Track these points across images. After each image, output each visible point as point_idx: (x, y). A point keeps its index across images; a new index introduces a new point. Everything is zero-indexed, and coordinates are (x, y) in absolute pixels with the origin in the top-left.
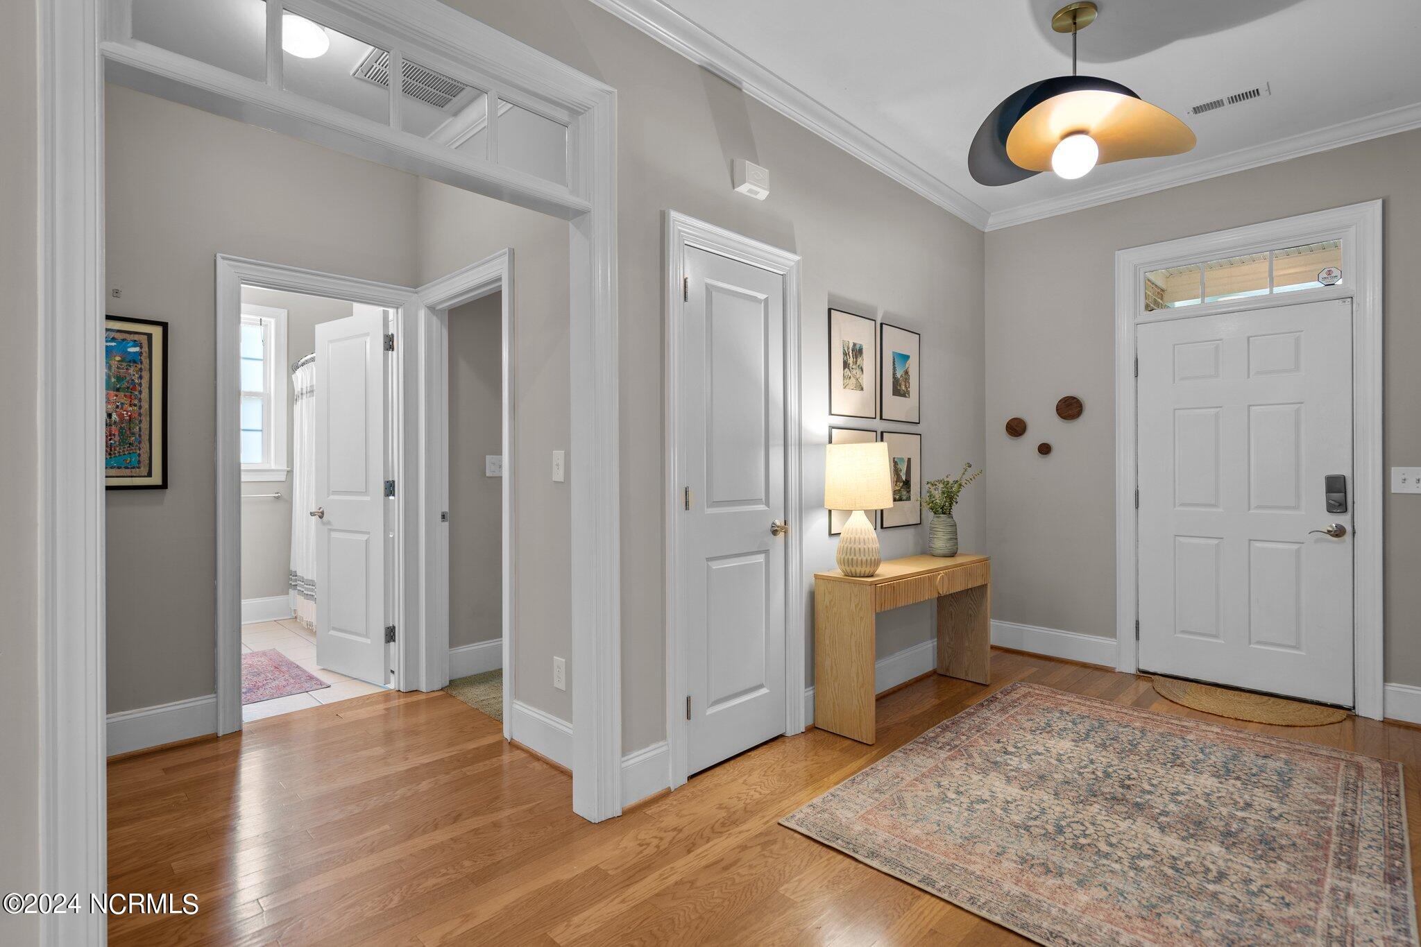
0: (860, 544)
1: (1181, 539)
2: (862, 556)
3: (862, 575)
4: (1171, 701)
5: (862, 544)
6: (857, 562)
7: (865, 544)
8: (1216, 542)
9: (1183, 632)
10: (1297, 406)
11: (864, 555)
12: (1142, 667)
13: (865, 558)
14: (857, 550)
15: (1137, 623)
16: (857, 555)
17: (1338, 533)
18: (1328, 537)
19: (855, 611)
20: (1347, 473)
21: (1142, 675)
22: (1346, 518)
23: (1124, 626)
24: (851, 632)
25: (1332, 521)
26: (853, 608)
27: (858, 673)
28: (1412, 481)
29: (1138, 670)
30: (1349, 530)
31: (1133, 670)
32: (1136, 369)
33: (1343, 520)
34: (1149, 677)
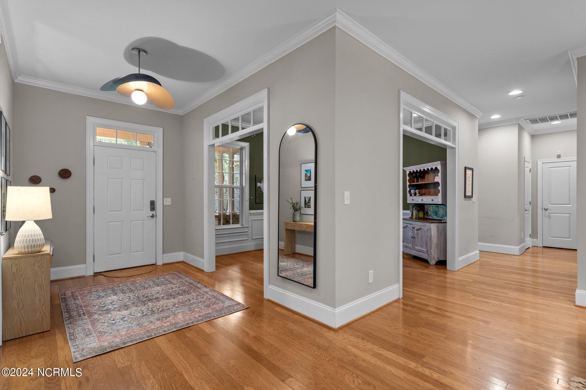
0: (37, 236)
1: (110, 223)
2: (40, 242)
3: (35, 252)
4: (116, 277)
5: (39, 236)
6: (37, 246)
7: (40, 236)
8: (121, 222)
9: (110, 255)
10: (143, 180)
11: (41, 242)
12: (95, 272)
13: (41, 243)
14: (37, 239)
15: (94, 256)
16: (37, 242)
17: (153, 216)
18: (151, 218)
19: (37, 269)
20: (155, 200)
21: (96, 274)
22: (155, 212)
23: (89, 258)
24: (35, 281)
25: (151, 213)
26: (36, 268)
27: (40, 300)
28: (168, 201)
29: (94, 273)
30: (155, 215)
31: (92, 274)
32: (94, 162)
33: (154, 213)
34: (100, 274)
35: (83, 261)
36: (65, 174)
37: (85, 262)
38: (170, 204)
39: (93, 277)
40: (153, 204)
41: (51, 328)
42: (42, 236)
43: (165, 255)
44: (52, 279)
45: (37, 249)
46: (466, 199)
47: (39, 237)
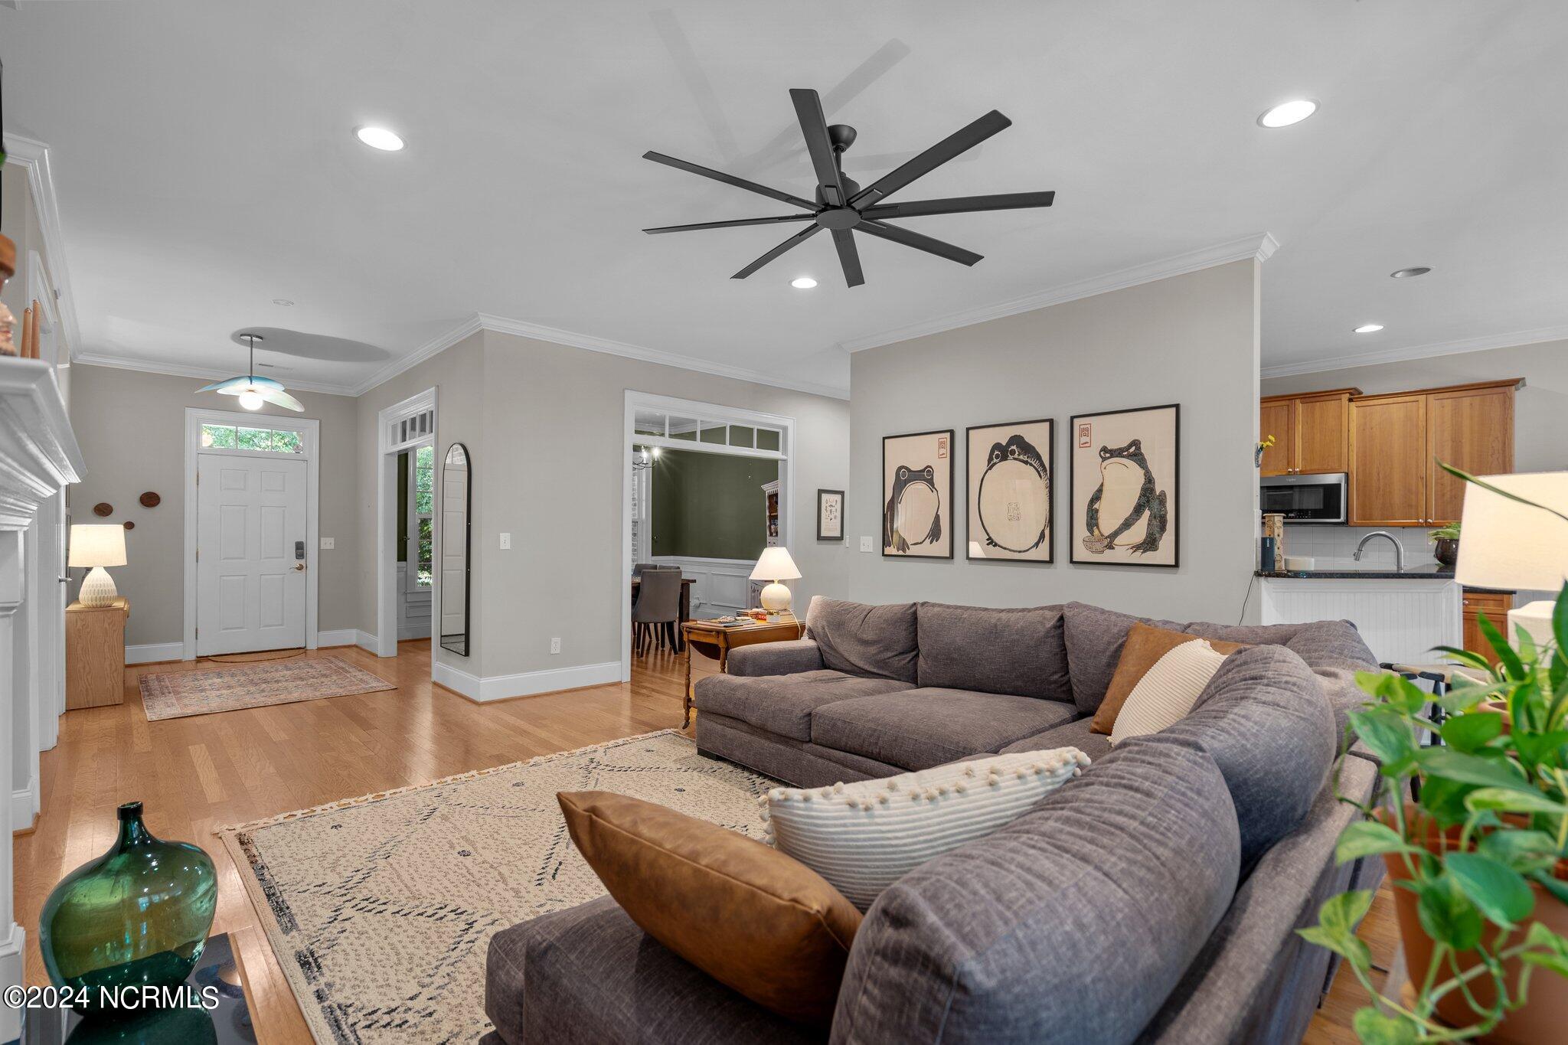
0: (108, 587)
1: (225, 578)
2: (111, 594)
3: (105, 606)
4: (231, 662)
6: (108, 599)
8: (243, 577)
9: (225, 629)
10: (283, 508)
11: (113, 594)
12: (198, 655)
13: (113, 596)
14: (107, 591)
15: (197, 629)
16: (108, 594)
17: (300, 568)
18: (296, 570)
19: (108, 627)
20: (304, 540)
21: (200, 659)
22: (304, 560)
23: (189, 633)
24: (105, 641)
25: (297, 563)
26: (106, 625)
27: (111, 664)
28: (329, 543)
29: (197, 657)
30: (304, 565)
31: (194, 658)
32: (198, 480)
33: (302, 562)
34: (206, 658)
35: (179, 637)
36: (150, 500)
37: (181, 638)
38: (332, 547)
39: (194, 663)
40: (300, 549)
41: (124, 702)
42: (114, 587)
43: (321, 633)
44: (127, 663)
45: (108, 603)
46: (821, 542)
47: (110, 588)
